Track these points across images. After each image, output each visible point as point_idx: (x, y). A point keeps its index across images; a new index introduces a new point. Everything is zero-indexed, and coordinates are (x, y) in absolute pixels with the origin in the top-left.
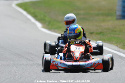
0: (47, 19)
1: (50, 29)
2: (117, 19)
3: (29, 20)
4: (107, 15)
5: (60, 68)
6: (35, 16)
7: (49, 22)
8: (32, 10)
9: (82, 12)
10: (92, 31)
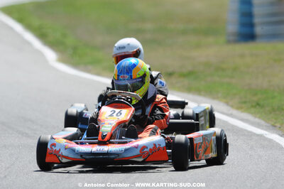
0: (70, 41)
1: (75, 65)
2: (229, 42)
3: (29, 44)
5: (64, 160)
6: (42, 36)
7: (75, 49)
8: (36, 22)
9: (148, 26)
10: (170, 70)
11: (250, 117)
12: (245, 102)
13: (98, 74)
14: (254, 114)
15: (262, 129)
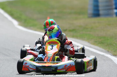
0: (23, 17)
1: (26, 26)
2: (89, 17)
3: (6, 18)
4: (80, 13)
6: (12, 15)
7: (25, 20)
11: (98, 48)
12: (96, 42)
13: (35, 30)
14: (100, 46)
15: (104, 52)
